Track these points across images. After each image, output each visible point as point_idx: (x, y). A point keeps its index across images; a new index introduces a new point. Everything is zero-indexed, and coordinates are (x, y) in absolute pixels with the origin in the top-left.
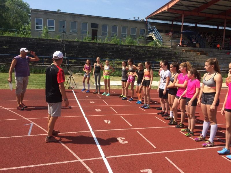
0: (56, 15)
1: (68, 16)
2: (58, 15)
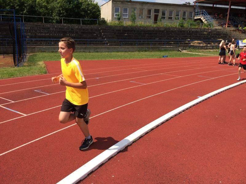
0: (129, 3)
1: (138, 4)
2: (131, 3)
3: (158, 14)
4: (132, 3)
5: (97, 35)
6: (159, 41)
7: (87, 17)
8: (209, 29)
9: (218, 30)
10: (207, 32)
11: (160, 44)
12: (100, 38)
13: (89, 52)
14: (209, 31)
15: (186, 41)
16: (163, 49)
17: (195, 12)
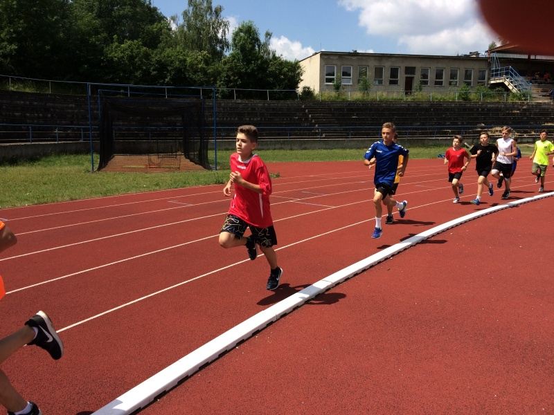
0: (354, 58)
1: (372, 58)
2: (357, 57)
3: (413, 76)
4: (360, 57)
5: (300, 119)
6: (422, 129)
7: (278, 87)
8: (523, 103)
9: (544, 106)
10: (519, 110)
11: (423, 134)
12: (306, 124)
13: (291, 149)
14: (525, 107)
15: (476, 128)
16: (431, 143)
17: (490, 70)
